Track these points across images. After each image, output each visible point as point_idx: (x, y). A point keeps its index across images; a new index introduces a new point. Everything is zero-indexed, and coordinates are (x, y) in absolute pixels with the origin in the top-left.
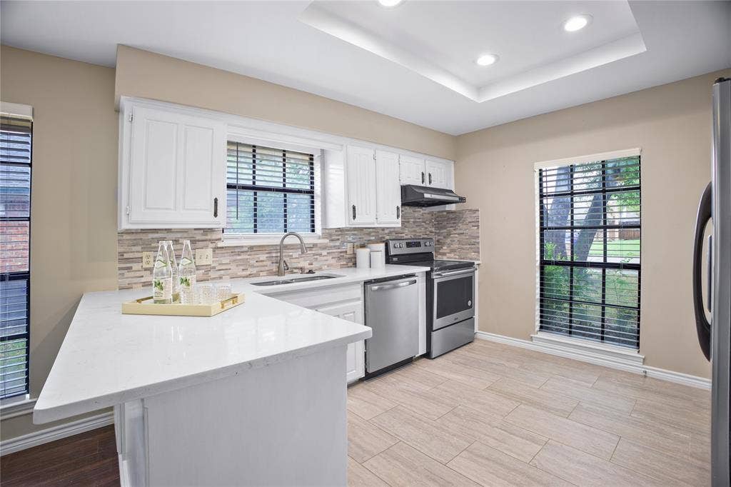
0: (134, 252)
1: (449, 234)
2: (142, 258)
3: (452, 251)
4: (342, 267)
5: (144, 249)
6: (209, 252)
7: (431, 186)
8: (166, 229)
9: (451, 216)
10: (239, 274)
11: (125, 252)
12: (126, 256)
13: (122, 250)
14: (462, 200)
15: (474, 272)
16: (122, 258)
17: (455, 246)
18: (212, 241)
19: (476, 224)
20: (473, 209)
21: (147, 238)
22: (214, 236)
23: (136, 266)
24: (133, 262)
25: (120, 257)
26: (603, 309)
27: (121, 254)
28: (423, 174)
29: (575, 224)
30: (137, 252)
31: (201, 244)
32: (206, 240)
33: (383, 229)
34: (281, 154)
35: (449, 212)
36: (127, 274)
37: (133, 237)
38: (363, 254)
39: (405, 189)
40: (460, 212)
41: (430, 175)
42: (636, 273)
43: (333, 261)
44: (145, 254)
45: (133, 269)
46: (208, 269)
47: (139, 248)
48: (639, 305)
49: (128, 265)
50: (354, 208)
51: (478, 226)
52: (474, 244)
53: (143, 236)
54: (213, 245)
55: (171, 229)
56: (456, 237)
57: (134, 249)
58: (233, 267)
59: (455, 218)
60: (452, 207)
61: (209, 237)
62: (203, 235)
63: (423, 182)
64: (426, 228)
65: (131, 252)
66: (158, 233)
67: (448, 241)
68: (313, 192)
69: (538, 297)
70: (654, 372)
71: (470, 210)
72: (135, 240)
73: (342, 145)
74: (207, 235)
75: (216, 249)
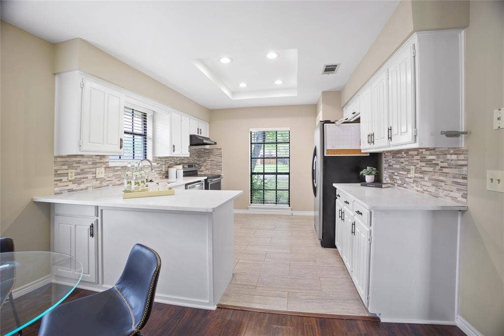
0: (63, 170)
1: (205, 161)
2: (68, 173)
3: (207, 169)
4: (161, 178)
5: (69, 168)
6: (103, 170)
7: (201, 135)
8: (81, 155)
9: (207, 151)
10: (117, 183)
11: (58, 170)
12: (59, 172)
13: (56, 168)
14: (215, 143)
15: (220, 179)
16: (57, 175)
17: (208, 167)
18: (104, 163)
19: (220, 155)
20: (219, 148)
21: (70, 161)
22: (106, 160)
23: (65, 179)
24: (63, 176)
25: (56, 173)
26: (276, 192)
27: (56, 171)
28: (198, 129)
29: (265, 157)
30: (65, 169)
31: (99, 165)
32: (101, 163)
33: (177, 158)
34: (131, 111)
35: (205, 149)
36: (59, 184)
37: (63, 159)
38: (172, 171)
39: (191, 137)
40: (211, 149)
41: (201, 130)
42: (288, 175)
43: (157, 176)
44: (70, 171)
45: (63, 181)
46: (102, 180)
47: (66, 167)
48: (289, 189)
49: (60, 178)
50: (174, 146)
51: (221, 157)
52: (219, 165)
53: (68, 159)
54: (104, 166)
55: (83, 155)
56: (209, 163)
57: (64, 167)
58: (113, 179)
59: (210, 152)
60: (207, 147)
61: (102, 161)
62: (100, 159)
63: (198, 133)
64: (193, 157)
65: (62, 170)
66: (76, 157)
67: (205, 164)
68: (145, 135)
69: (250, 189)
70: (296, 213)
71: (218, 149)
72: (64, 161)
73: (169, 112)
74: (101, 159)
75: (106, 168)
